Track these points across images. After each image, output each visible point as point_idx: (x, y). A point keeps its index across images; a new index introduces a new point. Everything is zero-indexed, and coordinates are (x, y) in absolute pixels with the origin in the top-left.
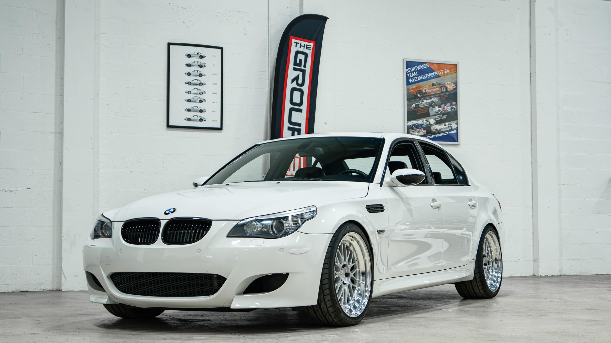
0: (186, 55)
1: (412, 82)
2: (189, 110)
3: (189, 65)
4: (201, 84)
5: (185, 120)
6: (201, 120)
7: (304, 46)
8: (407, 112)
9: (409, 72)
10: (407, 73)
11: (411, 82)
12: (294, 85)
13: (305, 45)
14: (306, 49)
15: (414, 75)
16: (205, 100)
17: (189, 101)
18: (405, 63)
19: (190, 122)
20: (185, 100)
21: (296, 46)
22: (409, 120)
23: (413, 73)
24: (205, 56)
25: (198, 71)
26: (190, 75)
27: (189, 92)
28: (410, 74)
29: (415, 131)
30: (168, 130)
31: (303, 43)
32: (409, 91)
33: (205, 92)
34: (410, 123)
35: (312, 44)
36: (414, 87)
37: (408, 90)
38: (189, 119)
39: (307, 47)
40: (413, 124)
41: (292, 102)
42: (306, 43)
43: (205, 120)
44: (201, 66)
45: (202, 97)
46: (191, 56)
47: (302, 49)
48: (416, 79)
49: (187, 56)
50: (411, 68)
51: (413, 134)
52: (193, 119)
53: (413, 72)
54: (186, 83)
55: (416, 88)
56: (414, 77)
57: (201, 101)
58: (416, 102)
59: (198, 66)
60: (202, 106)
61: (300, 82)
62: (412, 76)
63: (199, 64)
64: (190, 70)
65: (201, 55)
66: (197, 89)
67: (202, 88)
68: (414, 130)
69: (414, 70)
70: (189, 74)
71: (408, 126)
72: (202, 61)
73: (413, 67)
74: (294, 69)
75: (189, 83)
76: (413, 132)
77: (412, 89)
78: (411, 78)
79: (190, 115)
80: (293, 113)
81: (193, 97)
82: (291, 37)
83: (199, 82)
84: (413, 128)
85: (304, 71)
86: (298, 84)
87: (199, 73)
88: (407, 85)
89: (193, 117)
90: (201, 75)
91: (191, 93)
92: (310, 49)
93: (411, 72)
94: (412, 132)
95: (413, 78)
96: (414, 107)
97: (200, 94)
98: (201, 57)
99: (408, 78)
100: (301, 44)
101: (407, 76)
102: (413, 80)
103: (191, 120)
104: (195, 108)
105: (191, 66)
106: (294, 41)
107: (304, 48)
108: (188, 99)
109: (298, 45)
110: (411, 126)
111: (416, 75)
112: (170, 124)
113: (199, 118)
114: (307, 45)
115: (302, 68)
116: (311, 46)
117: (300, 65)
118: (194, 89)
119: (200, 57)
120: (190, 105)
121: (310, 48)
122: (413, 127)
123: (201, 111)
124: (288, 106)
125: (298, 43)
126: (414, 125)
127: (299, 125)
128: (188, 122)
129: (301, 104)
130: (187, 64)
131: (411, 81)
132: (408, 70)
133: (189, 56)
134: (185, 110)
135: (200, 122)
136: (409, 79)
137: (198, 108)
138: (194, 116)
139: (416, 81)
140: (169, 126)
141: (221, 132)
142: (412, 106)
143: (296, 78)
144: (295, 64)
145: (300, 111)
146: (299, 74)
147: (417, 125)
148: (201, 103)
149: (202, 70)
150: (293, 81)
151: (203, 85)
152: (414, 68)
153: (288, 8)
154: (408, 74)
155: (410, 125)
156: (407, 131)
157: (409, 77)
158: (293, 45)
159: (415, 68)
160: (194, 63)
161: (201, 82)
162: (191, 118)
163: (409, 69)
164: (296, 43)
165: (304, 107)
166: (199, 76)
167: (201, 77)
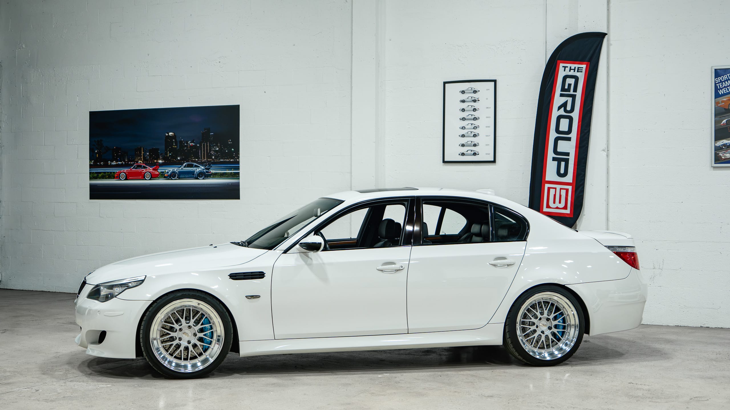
0: (460, 92)
1: (723, 93)
2: (463, 145)
3: (463, 101)
4: (475, 119)
5: (459, 155)
6: (475, 154)
7: (574, 70)
8: (715, 130)
9: (719, 81)
10: (715, 84)
11: (721, 94)
12: (562, 112)
13: (575, 67)
14: (578, 71)
15: (725, 85)
16: (478, 134)
17: (463, 136)
18: (714, 71)
19: (464, 156)
20: (459, 136)
21: (565, 71)
22: (717, 139)
23: (724, 83)
24: (479, 91)
25: (472, 106)
26: (465, 110)
27: (463, 128)
28: (720, 84)
29: (726, 152)
30: (444, 165)
31: (573, 66)
32: (719, 105)
33: (478, 126)
34: (719, 143)
35: (584, 66)
36: (725, 99)
37: (716, 103)
38: (463, 154)
39: (578, 70)
40: (722, 143)
41: (557, 131)
42: (577, 66)
43: (478, 154)
44: (475, 101)
45: (476, 131)
46: (465, 93)
47: (572, 73)
48: (728, 89)
49: (462, 93)
50: (722, 78)
51: (724, 155)
52: (467, 154)
53: (725, 81)
54: (460, 119)
55: (727, 100)
56: (725, 87)
57: (475, 136)
58: (727, 117)
59: (472, 101)
60: (475, 140)
61: (569, 108)
62: (722, 87)
63: (473, 99)
64: (464, 106)
65: (475, 90)
66: (471, 124)
67: (476, 123)
68: (724, 152)
69: (726, 78)
70: (463, 110)
71: (715, 147)
72: (475, 96)
73: (724, 76)
74: (562, 95)
75: (464, 119)
76: (724, 153)
77: (723, 102)
78: (721, 89)
79: (464, 150)
80: (560, 142)
81: (467, 132)
82: (559, 61)
83: (473, 117)
84: (724, 149)
85: (574, 97)
86: (566, 111)
87: (473, 108)
88: (715, 98)
89: (467, 152)
90: (475, 110)
91: (465, 128)
92: (582, 72)
93: (721, 81)
94: (722, 153)
95: (724, 89)
96: (725, 123)
97: (474, 128)
98: (475, 92)
99: (717, 89)
100: (570, 67)
101: (716, 87)
102: (724, 92)
103: (465, 155)
104: (468, 142)
105: (465, 102)
106: (561, 65)
107: (574, 71)
108: (462, 134)
109: (567, 69)
110: (721, 146)
111: (728, 85)
112: (445, 160)
113: (473, 152)
114: (578, 68)
115: (572, 92)
116: (583, 68)
117: (569, 90)
118: (468, 124)
119: (473, 92)
120: (464, 140)
121: (582, 70)
122: (723, 147)
123: (475, 145)
124: (553, 135)
125: (567, 67)
126: (724, 145)
127: (568, 154)
128: (462, 156)
129: (570, 131)
130: (461, 101)
131: (721, 92)
132: (718, 80)
133: (463, 92)
134: (459, 145)
135: (473, 156)
136: (719, 91)
137: (472, 142)
138: (468, 150)
139: (727, 92)
140: (444, 162)
141: (495, 165)
142: (722, 122)
143: (565, 105)
144: (563, 89)
145: (569, 139)
146: (568, 100)
147: (728, 144)
148: (475, 137)
149: (476, 105)
150: (559, 108)
151: (477, 119)
152: (726, 76)
153: (566, 29)
154: (718, 85)
155: (719, 146)
156: (715, 153)
157: (719, 88)
158: (561, 69)
159: (728, 76)
160: (468, 98)
161: (475, 117)
162: (465, 153)
163: (718, 78)
164: (565, 67)
165: (574, 135)
166: (473, 110)
167: (475, 111)
